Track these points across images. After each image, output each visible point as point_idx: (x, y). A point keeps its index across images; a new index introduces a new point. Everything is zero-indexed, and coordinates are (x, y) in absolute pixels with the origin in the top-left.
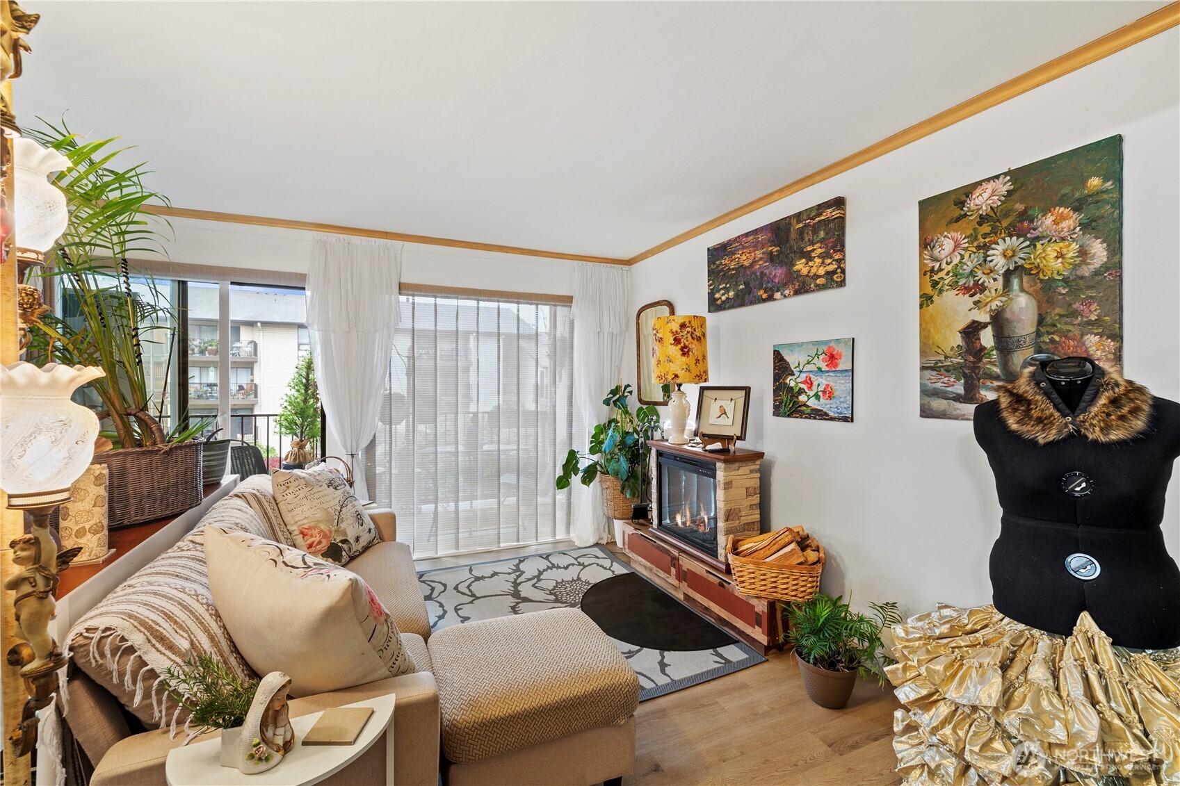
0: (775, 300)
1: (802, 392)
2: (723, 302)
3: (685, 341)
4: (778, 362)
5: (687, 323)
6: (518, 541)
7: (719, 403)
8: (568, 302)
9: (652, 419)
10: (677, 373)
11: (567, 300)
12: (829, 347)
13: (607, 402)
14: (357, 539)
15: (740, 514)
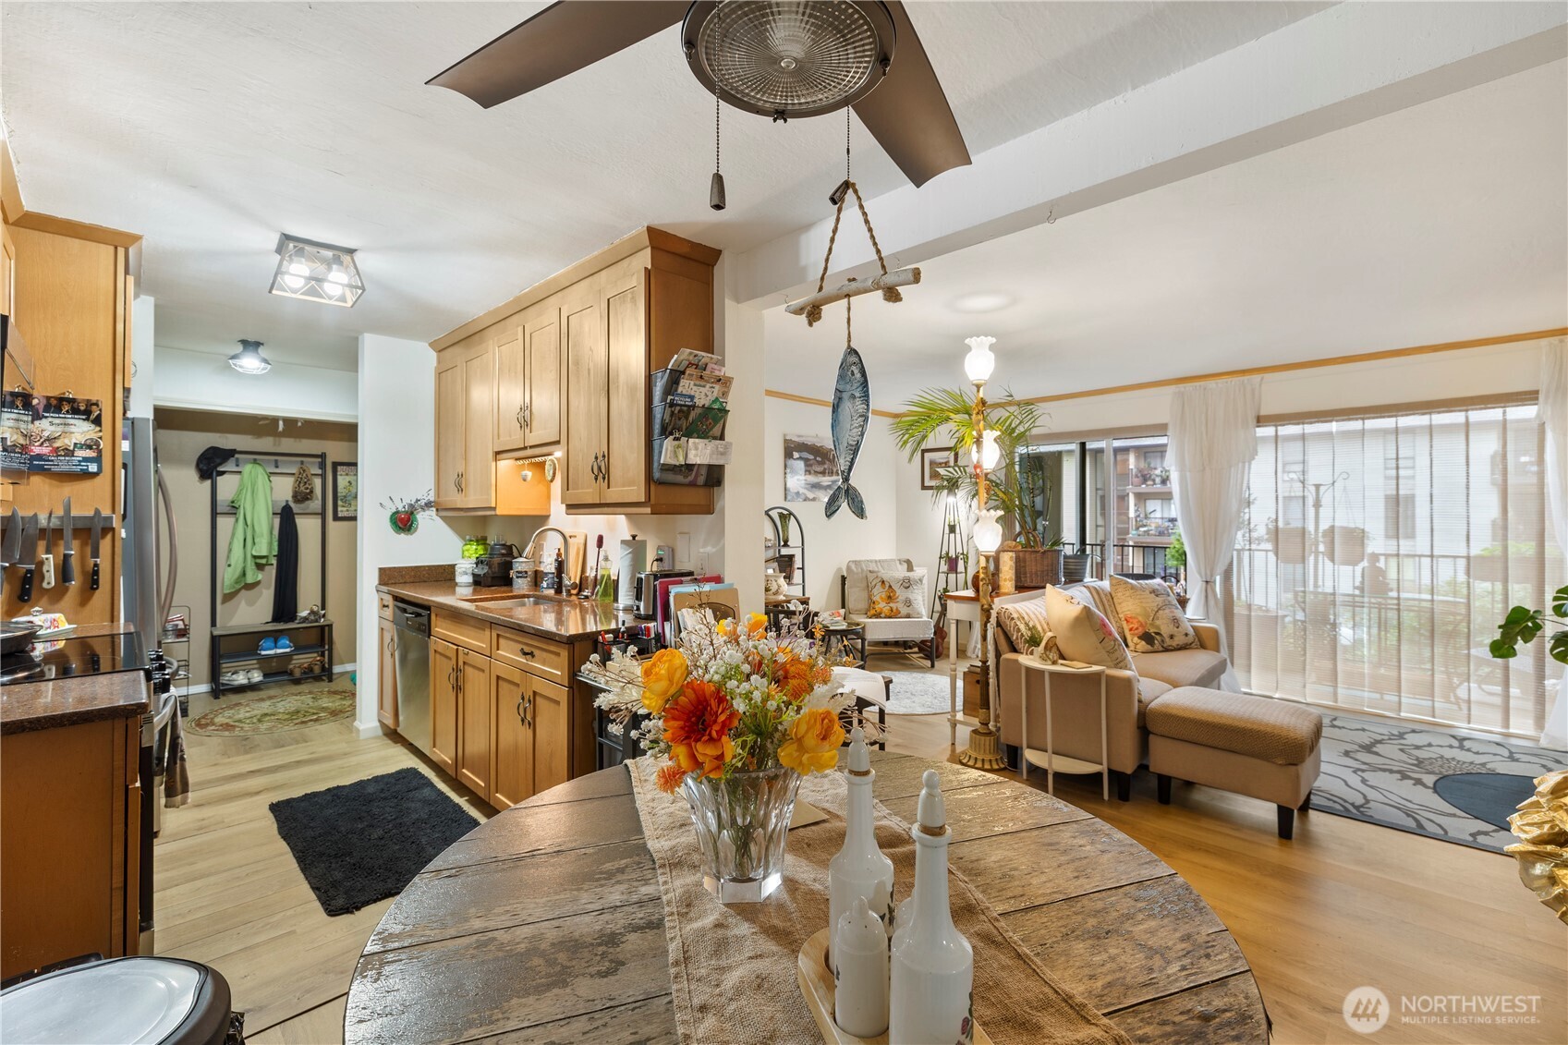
14: (1172, 637)
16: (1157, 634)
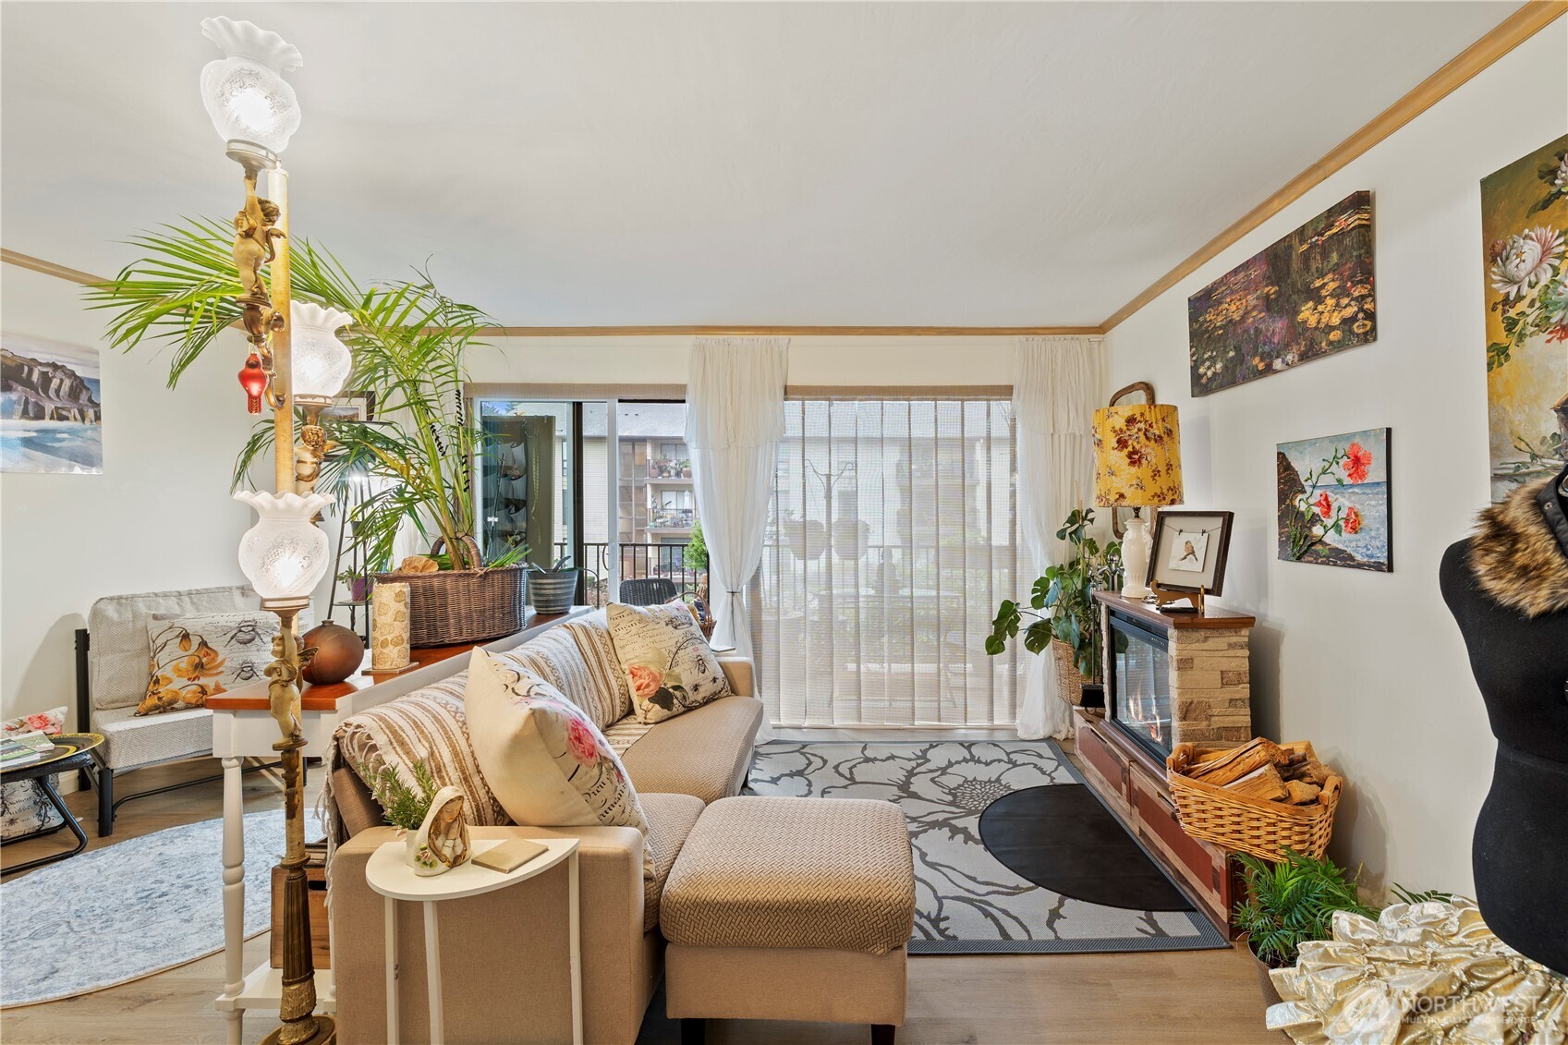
0: (1276, 372)
1: (1317, 521)
2: (1209, 379)
3: (1135, 444)
4: (1284, 472)
5: (1138, 417)
6: (939, 720)
7: (1185, 537)
8: (1007, 395)
9: (1112, 560)
10: (1122, 491)
11: (1005, 392)
12: (1353, 445)
13: (1061, 535)
14: (696, 688)
15: (1209, 712)
16: (677, 688)
